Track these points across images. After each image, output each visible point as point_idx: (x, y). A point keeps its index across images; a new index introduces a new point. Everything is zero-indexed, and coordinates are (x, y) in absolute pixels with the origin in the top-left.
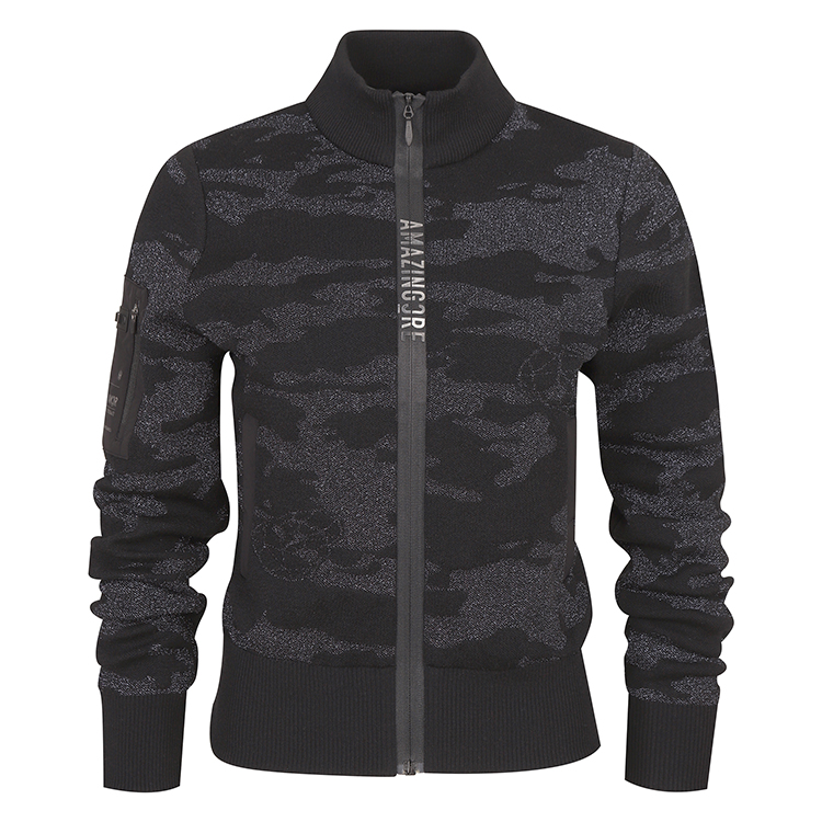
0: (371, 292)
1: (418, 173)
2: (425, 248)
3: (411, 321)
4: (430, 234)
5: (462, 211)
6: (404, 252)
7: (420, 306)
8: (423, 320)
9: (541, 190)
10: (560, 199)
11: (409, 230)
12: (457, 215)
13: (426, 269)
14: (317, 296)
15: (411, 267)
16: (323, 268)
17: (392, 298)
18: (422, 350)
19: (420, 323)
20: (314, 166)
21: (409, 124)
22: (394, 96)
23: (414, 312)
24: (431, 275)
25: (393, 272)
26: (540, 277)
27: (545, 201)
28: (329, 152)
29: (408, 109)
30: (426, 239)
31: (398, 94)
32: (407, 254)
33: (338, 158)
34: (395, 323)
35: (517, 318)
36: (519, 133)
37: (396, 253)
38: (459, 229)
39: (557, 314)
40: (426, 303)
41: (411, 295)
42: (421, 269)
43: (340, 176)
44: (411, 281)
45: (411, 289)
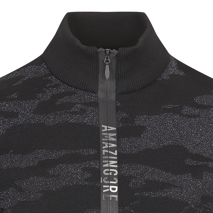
0: (84, 169)
1: (113, 97)
2: (118, 143)
3: (109, 188)
4: (120, 134)
5: (140, 120)
6: (105, 145)
7: (115, 179)
8: (116, 187)
9: (186, 110)
10: (198, 116)
11: (108, 132)
12: (137, 123)
13: (118, 156)
14: (51, 172)
15: (108, 154)
16: (54, 156)
17: (97, 174)
18: (116, 206)
19: (114, 189)
20: (48, 95)
21: (107, 67)
22: (98, 50)
23: (111, 182)
24: (121, 159)
25: (98, 157)
26: (189, 162)
27: (190, 117)
28: (57, 86)
29: (107, 58)
30: (118, 137)
31: (101, 50)
32: (107, 146)
33: (63, 89)
34: (99, 189)
35: (175, 187)
36: (172, 76)
37: (99, 146)
38: (139, 131)
39: (199, 184)
40: (118, 177)
41: (109, 172)
42: (115, 156)
43: (65, 100)
44: (109, 163)
45: (109, 168)
